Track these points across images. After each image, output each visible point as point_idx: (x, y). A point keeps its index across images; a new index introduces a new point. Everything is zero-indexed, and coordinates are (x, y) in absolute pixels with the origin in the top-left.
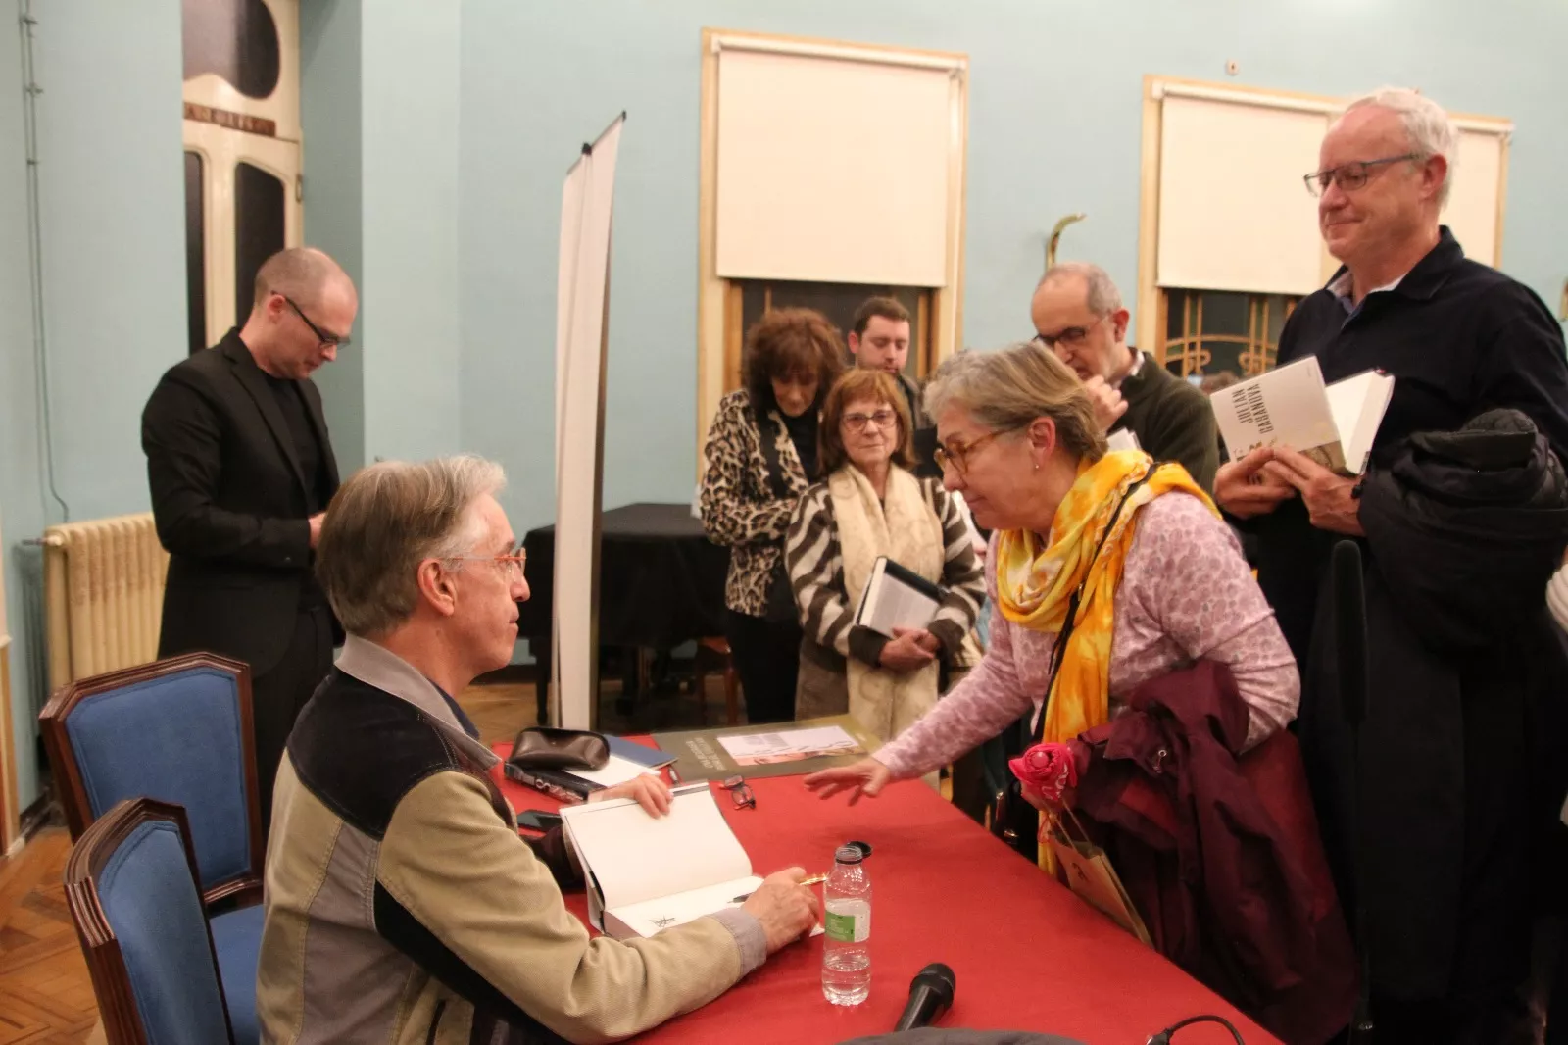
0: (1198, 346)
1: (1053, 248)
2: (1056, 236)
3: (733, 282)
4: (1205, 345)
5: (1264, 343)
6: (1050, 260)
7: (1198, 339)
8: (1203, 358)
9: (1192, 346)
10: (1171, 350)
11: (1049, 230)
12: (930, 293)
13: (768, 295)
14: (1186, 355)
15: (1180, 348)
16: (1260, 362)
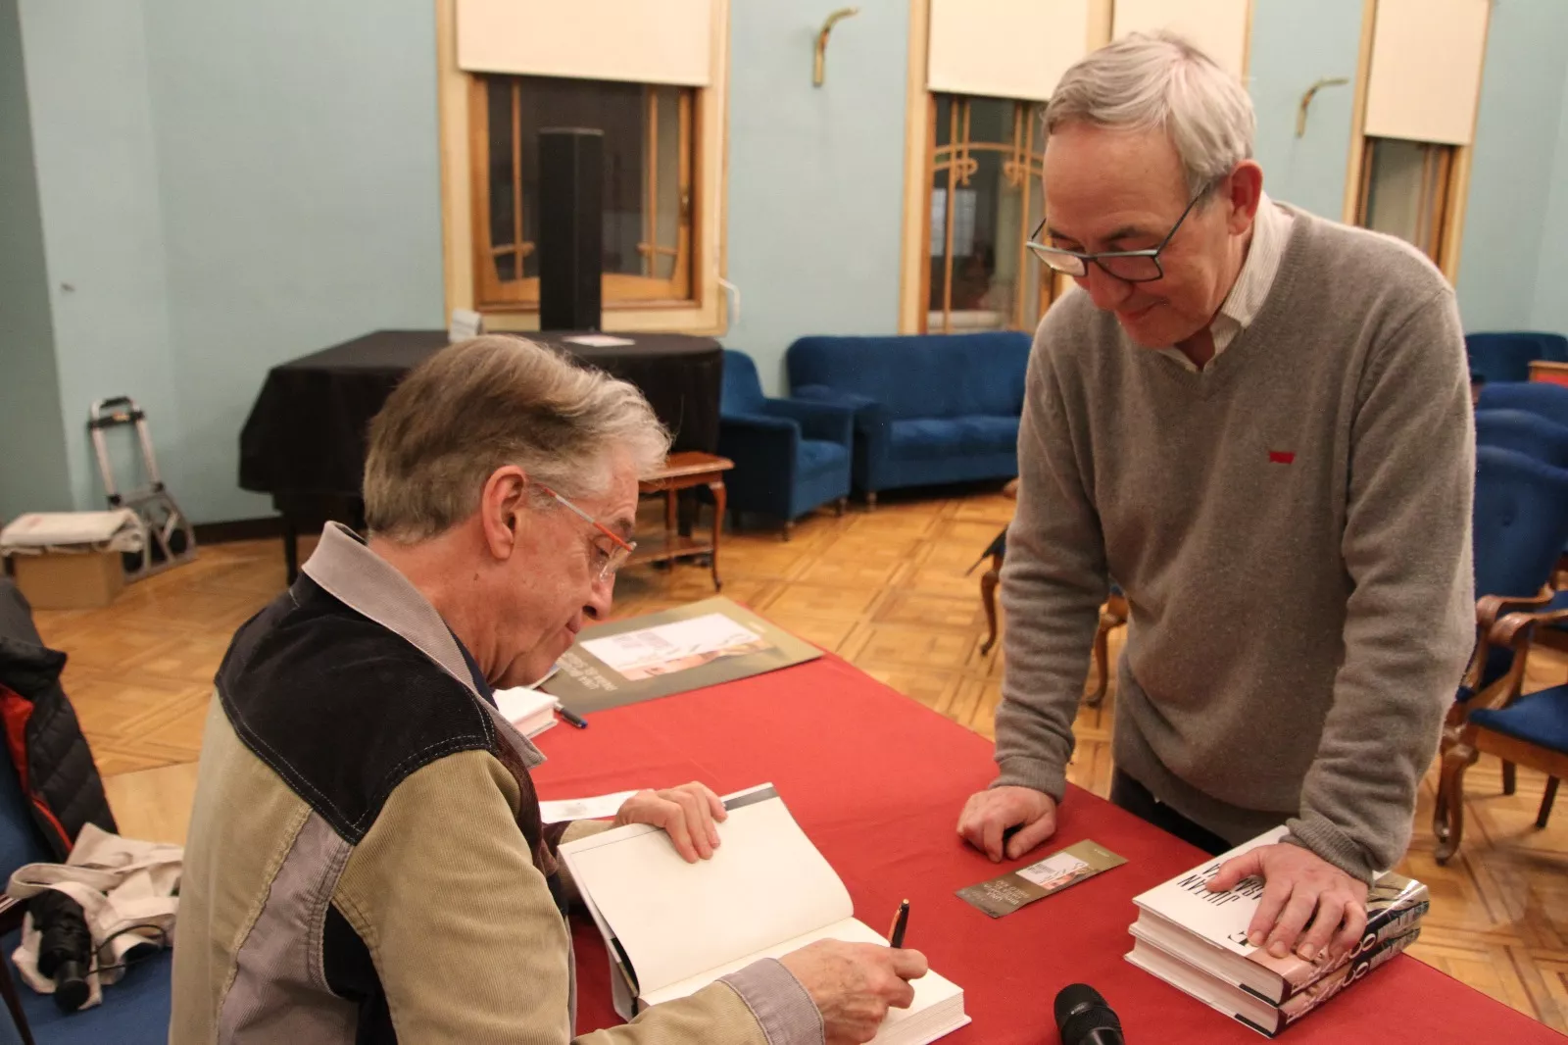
0: (965, 154)
1: (821, 44)
2: (826, 31)
3: (478, 76)
4: (972, 154)
5: (1029, 153)
6: (819, 58)
7: (965, 147)
8: (969, 167)
9: (959, 154)
10: (939, 158)
11: (818, 25)
12: (693, 93)
13: (516, 93)
14: (953, 163)
15: (948, 156)
16: (1023, 171)
